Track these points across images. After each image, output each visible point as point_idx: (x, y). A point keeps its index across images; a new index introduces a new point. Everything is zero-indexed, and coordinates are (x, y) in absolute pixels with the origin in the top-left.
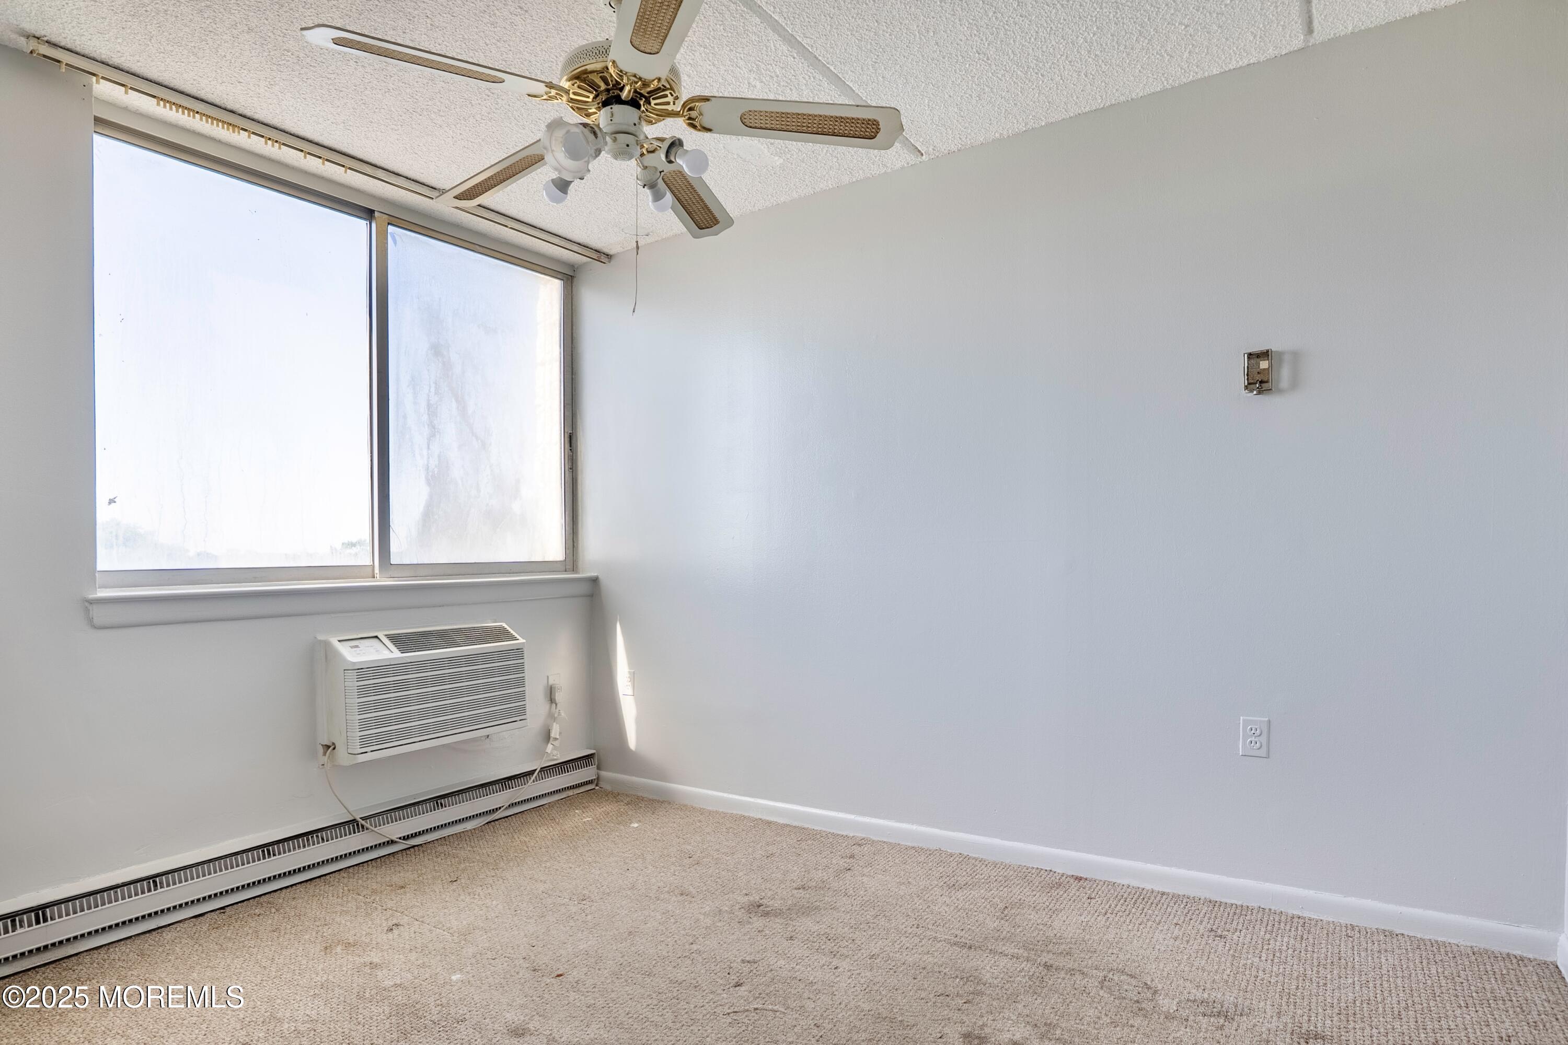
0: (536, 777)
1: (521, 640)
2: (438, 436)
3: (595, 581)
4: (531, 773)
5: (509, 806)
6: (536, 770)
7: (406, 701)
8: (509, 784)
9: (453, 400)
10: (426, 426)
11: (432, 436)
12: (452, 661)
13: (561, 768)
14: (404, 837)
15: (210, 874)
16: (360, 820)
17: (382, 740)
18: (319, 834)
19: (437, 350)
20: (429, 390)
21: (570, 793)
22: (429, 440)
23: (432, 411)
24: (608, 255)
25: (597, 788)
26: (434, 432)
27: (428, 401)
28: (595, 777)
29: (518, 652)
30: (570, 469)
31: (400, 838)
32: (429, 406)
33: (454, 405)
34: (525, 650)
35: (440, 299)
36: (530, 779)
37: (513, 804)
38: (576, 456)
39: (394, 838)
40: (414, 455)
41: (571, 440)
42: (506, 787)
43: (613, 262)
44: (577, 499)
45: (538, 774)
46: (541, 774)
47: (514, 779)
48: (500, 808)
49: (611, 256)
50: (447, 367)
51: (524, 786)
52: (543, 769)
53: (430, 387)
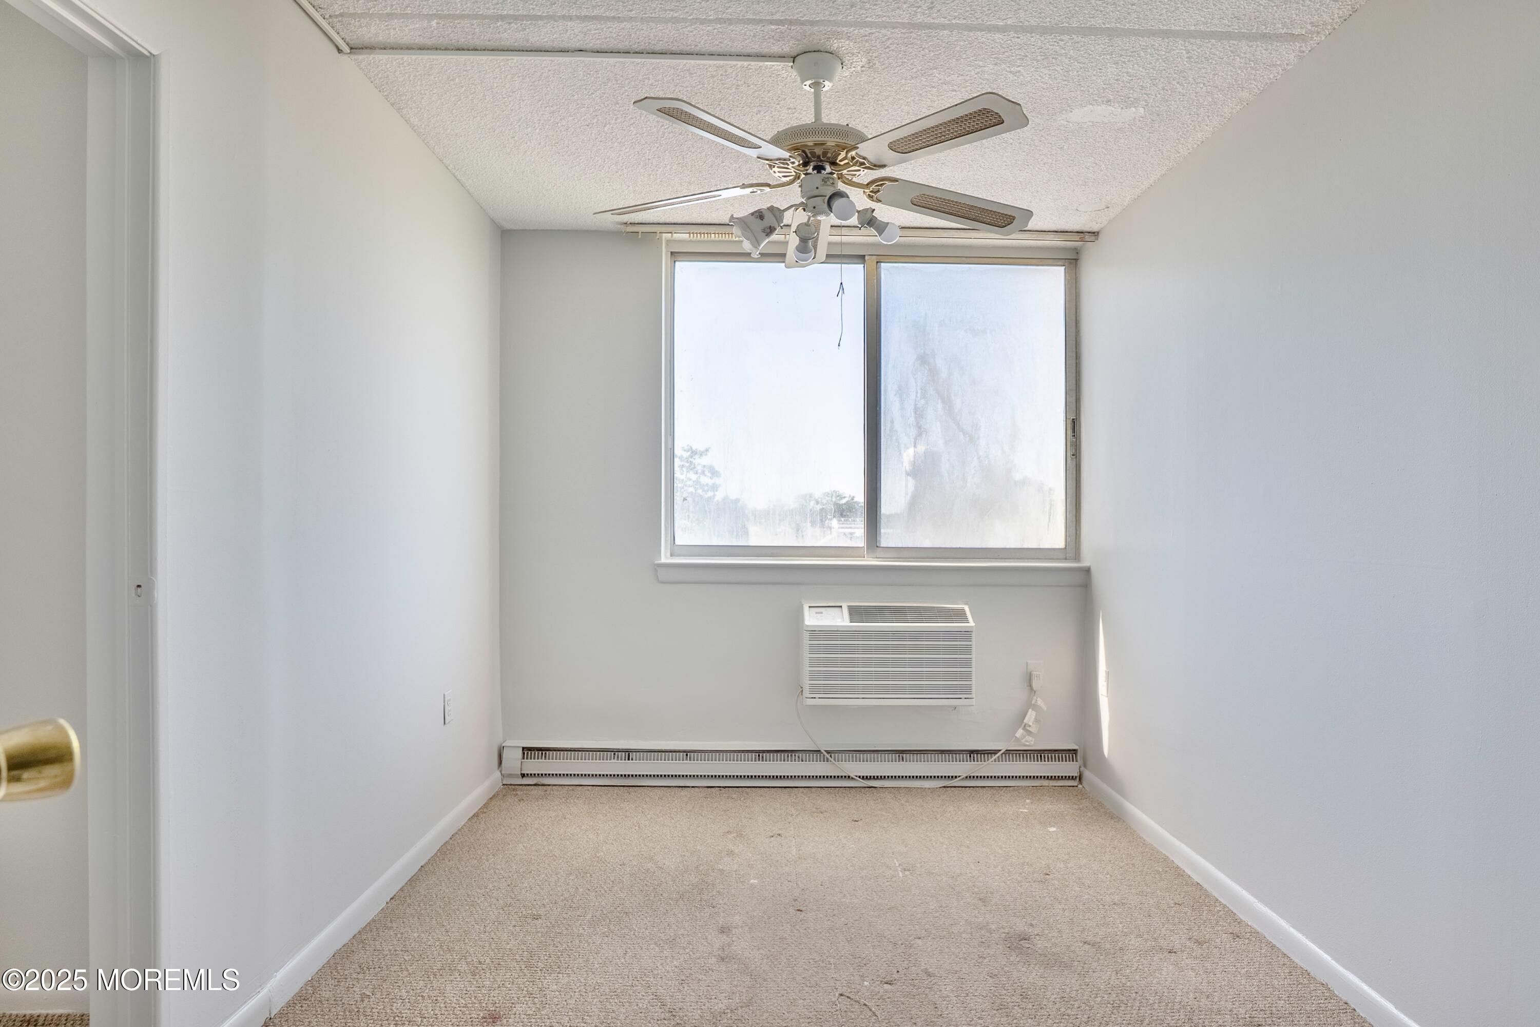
0: (998, 757)
1: (972, 623)
2: (924, 436)
3: (1087, 571)
4: (995, 752)
5: (967, 777)
6: (1000, 750)
7: (852, 663)
8: (974, 757)
9: (940, 401)
10: (912, 427)
11: (919, 435)
12: (896, 634)
13: (1034, 756)
14: (863, 777)
15: (723, 760)
16: (825, 753)
17: (828, 690)
18: (797, 755)
19: (923, 360)
20: (916, 396)
21: (1045, 783)
22: (916, 439)
23: (919, 413)
24: (1094, 233)
25: (1080, 786)
26: (921, 431)
27: (916, 405)
28: (1076, 775)
29: (967, 634)
30: (1073, 455)
31: (860, 777)
32: (916, 409)
33: (940, 406)
34: (974, 635)
35: (926, 314)
36: (991, 757)
37: (970, 777)
38: (1080, 442)
39: (852, 775)
40: (900, 453)
41: (1074, 426)
42: (970, 759)
43: (1101, 235)
44: (1080, 487)
45: (1002, 754)
46: (1006, 756)
47: (977, 754)
48: (959, 777)
49: (1098, 233)
50: (933, 373)
51: (983, 763)
52: (1008, 752)
53: (917, 393)
